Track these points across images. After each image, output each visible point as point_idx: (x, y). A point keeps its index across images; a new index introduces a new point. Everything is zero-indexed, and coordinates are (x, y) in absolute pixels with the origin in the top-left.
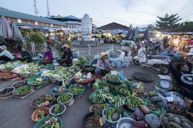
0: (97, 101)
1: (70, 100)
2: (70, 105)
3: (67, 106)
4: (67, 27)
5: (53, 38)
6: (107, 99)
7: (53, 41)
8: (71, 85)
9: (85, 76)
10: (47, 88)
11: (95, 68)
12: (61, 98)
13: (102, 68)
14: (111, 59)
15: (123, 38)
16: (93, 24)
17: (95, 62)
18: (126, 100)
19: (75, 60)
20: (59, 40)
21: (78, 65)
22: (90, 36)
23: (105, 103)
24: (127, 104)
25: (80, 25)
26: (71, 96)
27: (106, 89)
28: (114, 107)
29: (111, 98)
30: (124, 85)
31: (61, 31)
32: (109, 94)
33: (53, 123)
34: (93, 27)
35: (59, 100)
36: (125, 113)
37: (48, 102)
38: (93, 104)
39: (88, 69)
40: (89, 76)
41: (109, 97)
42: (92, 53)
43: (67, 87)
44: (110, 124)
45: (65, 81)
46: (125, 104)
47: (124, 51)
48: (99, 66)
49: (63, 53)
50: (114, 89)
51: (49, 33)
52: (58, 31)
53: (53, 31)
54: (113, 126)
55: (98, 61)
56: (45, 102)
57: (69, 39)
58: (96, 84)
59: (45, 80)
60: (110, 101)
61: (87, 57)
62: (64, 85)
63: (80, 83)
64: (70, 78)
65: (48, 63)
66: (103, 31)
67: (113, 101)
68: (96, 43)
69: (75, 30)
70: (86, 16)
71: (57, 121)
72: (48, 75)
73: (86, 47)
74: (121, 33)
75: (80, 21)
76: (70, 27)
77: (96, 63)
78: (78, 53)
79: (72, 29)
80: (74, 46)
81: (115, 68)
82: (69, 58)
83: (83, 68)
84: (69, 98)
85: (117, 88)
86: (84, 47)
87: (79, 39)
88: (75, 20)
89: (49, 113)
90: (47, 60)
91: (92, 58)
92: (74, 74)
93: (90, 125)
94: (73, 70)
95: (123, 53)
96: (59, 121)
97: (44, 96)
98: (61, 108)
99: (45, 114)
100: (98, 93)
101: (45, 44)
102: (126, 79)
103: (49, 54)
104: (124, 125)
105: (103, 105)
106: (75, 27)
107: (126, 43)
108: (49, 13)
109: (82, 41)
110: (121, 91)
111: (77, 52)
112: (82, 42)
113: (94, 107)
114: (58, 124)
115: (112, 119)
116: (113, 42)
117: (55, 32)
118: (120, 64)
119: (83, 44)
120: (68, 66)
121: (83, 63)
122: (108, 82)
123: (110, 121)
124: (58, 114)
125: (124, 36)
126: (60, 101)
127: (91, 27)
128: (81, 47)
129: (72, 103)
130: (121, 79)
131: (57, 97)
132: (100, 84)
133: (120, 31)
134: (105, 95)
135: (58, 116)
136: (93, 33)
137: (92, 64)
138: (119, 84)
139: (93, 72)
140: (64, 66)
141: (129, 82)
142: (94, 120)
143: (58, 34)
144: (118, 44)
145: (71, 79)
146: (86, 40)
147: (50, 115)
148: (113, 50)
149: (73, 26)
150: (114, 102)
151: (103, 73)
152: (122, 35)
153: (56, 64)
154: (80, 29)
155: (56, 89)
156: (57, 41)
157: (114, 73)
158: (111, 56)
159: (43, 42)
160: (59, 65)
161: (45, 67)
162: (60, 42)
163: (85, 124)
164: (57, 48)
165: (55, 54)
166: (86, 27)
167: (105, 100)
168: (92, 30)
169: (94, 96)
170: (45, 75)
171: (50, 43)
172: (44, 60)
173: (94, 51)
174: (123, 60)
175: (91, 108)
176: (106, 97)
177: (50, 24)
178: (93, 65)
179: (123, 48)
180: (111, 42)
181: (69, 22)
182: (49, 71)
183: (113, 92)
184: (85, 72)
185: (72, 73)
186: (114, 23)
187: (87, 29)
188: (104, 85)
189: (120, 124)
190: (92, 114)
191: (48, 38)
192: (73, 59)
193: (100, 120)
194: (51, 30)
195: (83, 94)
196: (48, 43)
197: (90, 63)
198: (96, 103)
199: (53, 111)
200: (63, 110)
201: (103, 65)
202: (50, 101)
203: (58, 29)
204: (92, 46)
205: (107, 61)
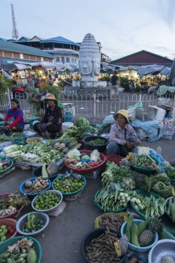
0: (111, 207)
1: (57, 205)
2: (57, 214)
3: (50, 216)
4: (51, 59)
5: (25, 82)
6: (129, 203)
7: (25, 87)
8: (60, 175)
9: (86, 157)
10: (13, 180)
11: (106, 140)
12: (39, 201)
13: (119, 141)
14: (139, 123)
15: (161, 82)
16: (102, 54)
17: (107, 128)
18: (167, 205)
19: (68, 125)
20: (36, 86)
21: (73, 135)
22: (96, 78)
23: (125, 211)
24: (169, 213)
25: (77, 55)
26: (58, 196)
27: (128, 182)
28: (143, 218)
29: (138, 201)
30: (164, 175)
31: (40, 67)
32: (135, 192)
33: (24, 251)
34: (103, 60)
35: (35, 205)
36: (165, 230)
37: (14, 209)
38: (102, 212)
39: (92, 142)
40: (95, 156)
41: (134, 199)
42: (100, 112)
43: (52, 178)
44: (136, 252)
45: (47, 166)
46: (165, 213)
47: (162, 107)
48: (114, 137)
49: (43, 112)
50: (144, 183)
51: (16, 71)
52: (34, 68)
53: (24, 67)
54: (142, 256)
55: (112, 126)
56: (7, 207)
57: (55, 84)
58: (108, 173)
59: (8, 165)
60: (136, 207)
61: (90, 120)
62: (45, 174)
63: (76, 171)
64: (57, 160)
65: (14, 131)
66: (122, 67)
67: (142, 207)
68: (109, 91)
69: (68, 66)
70: (89, 37)
71: (32, 247)
72: (14, 154)
73: (89, 99)
74: (157, 73)
75: (76, 47)
76: (58, 60)
77: (108, 132)
78: (73, 110)
79: (60, 63)
80: (66, 97)
81: (146, 141)
82: (55, 122)
83: (83, 140)
84: (55, 201)
85: (149, 180)
86: (84, 99)
87: (74, 84)
88: (67, 46)
89: (15, 230)
90: (12, 125)
91: (100, 120)
92: (65, 153)
93: (97, 254)
94: (63, 145)
95: (162, 112)
96: (35, 246)
97: (7, 196)
98: (40, 221)
99: (9, 232)
100: (112, 190)
101: (9, 94)
102: (167, 164)
103: (15, 113)
104: (164, 254)
105: (121, 214)
106: (68, 60)
107: (168, 92)
108: (15, 31)
109: (81, 87)
110: (157, 186)
111: (70, 108)
112: (81, 89)
113: (104, 218)
114: (32, 252)
115: (139, 242)
116: (142, 90)
117: (29, 69)
118: (156, 133)
119: (84, 94)
120: (53, 137)
121: (83, 131)
122: (132, 168)
123: (137, 246)
124: (34, 232)
125: (163, 77)
126: (37, 206)
127: (98, 60)
128: (80, 99)
129: (61, 210)
130: (157, 163)
131: (31, 198)
132: (116, 173)
133: (155, 67)
134: (127, 195)
135: (33, 236)
136: (102, 71)
137: (101, 132)
138: (154, 172)
139: (102, 150)
140: (45, 137)
141: (172, 168)
142: (105, 243)
143: (33, 73)
144: (151, 93)
145: (58, 164)
146: (89, 85)
147: (18, 234)
148: (141, 105)
149: (64, 57)
150: (144, 209)
151: (122, 151)
152: (159, 75)
153: (30, 133)
154: (76, 64)
155: (29, 183)
156: (32, 88)
157: (143, 150)
158: (138, 117)
159: (4, 90)
160: (35, 136)
161: (8, 138)
162: (37, 90)
163: (86, 252)
164: (31, 102)
165: (29, 114)
166: (89, 59)
167: (125, 205)
168: (101, 65)
169: (104, 197)
170: (8, 155)
171: (18, 91)
172: (6, 124)
173: (105, 107)
174: (161, 126)
175: (98, 219)
176: (129, 199)
177: (19, 54)
178: (103, 135)
179: (162, 101)
180: (138, 90)
181: (56, 50)
182: (15, 146)
183: (142, 189)
184: (86, 149)
185: (61, 151)
186: (143, 52)
187: (90, 64)
188: (125, 175)
189: (156, 252)
190: (99, 233)
191: (14, 82)
192: (63, 124)
193: (116, 244)
194: (19, 66)
195: (83, 192)
196: (14, 91)
197: (97, 130)
198: (107, 211)
199: (23, 226)
200: (44, 224)
201: (122, 135)
202: (18, 207)
203: (33, 64)
204: (100, 98)
205: (130, 127)
